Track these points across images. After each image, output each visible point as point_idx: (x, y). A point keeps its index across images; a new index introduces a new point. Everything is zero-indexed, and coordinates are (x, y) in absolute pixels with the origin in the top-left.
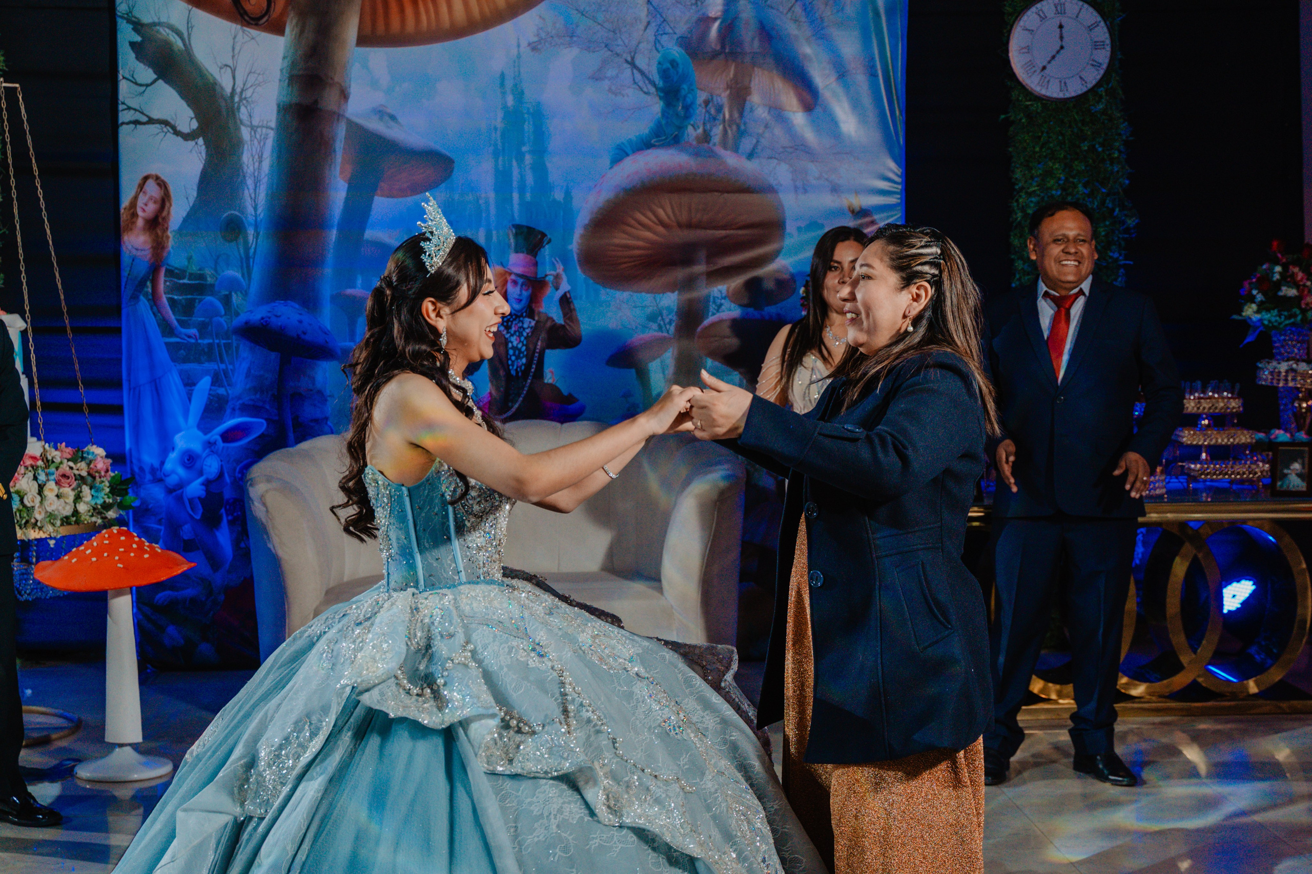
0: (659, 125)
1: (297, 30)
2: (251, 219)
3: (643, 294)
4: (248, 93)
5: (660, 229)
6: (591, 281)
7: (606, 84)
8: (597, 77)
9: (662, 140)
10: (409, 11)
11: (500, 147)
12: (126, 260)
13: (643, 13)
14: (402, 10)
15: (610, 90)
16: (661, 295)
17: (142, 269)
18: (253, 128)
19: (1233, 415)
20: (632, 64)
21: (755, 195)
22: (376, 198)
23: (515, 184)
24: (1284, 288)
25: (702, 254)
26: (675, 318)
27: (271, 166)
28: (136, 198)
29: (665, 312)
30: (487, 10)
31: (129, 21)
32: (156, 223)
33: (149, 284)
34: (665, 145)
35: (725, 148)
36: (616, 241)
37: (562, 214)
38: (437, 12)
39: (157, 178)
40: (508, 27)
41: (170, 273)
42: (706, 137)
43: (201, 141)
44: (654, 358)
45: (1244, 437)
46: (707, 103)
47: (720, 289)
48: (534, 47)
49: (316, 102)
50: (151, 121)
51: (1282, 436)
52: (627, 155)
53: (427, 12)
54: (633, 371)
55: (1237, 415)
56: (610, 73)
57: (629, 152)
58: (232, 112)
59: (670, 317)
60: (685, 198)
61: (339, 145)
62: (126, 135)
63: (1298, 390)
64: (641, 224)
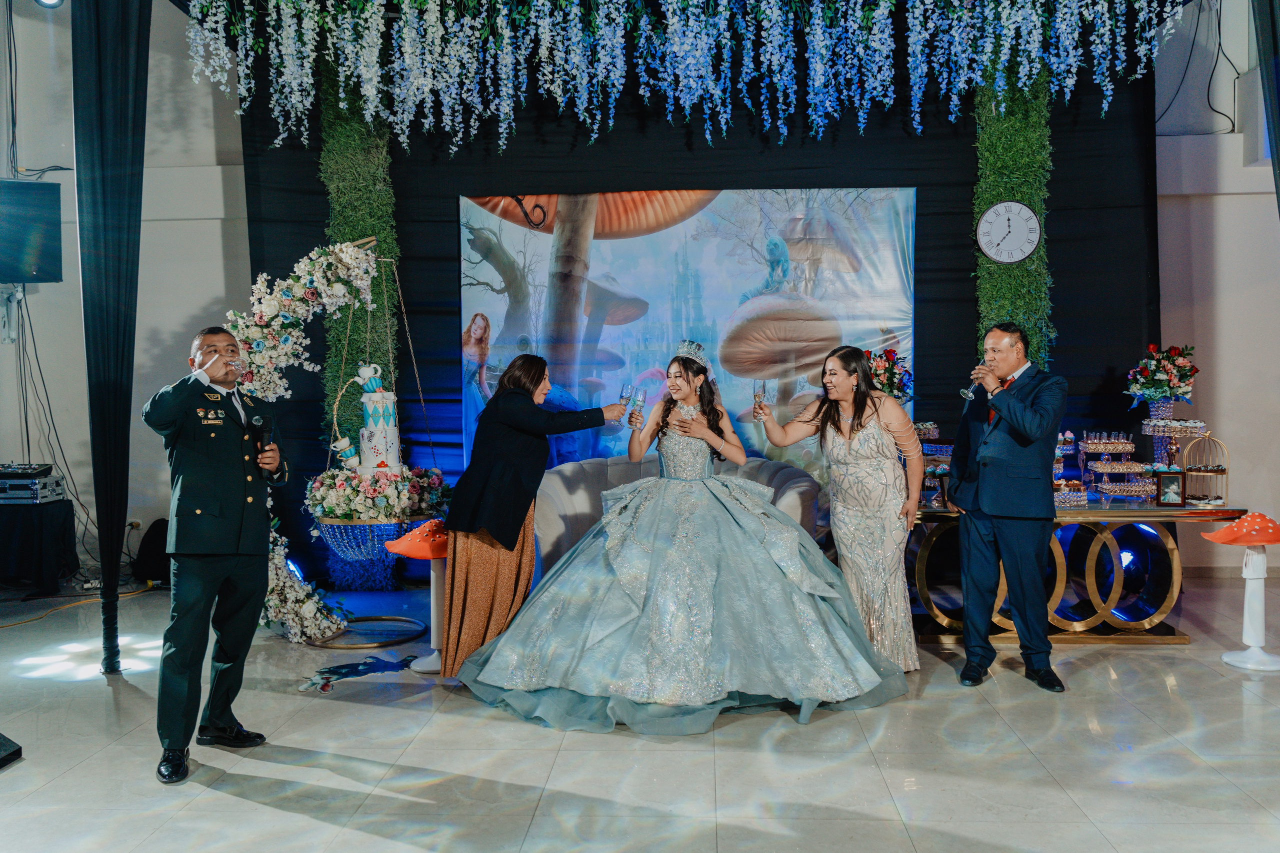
0: (767, 281)
1: (560, 231)
2: (534, 338)
3: (758, 379)
4: (533, 267)
5: (768, 342)
6: (728, 373)
7: (737, 257)
8: (731, 254)
9: (769, 291)
10: (623, 218)
11: (675, 295)
12: (465, 362)
13: (757, 216)
14: (619, 218)
15: (739, 262)
16: (770, 380)
17: (473, 368)
18: (535, 287)
19: (1127, 454)
20: (752, 246)
21: (824, 322)
22: (604, 327)
23: (683, 317)
24: (1158, 375)
25: (793, 356)
26: (777, 394)
27: (545, 308)
28: (470, 326)
29: (771, 390)
30: (668, 217)
31: (467, 228)
32: (481, 341)
33: (477, 375)
34: (772, 293)
35: (806, 294)
36: (742, 349)
37: (710, 334)
38: (639, 220)
39: (482, 315)
40: (680, 226)
41: (489, 368)
42: (795, 288)
43: (506, 294)
45: (1137, 468)
46: (795, 268)
47: (803, 376)
48: (694, 238)
49: (570, 271)
50: (479, 283)
51: (1161, 467)
52: (749, 299)
53: (633, 219)
55: (1131, 454)
56: (739, 252)
57: (750, 297)
58: (524, 277)
59: (774, 393)
60: (783, 324)
61: (583, 296)
62: (464, 290)
63: (1171, 438)
64: (757, 339)
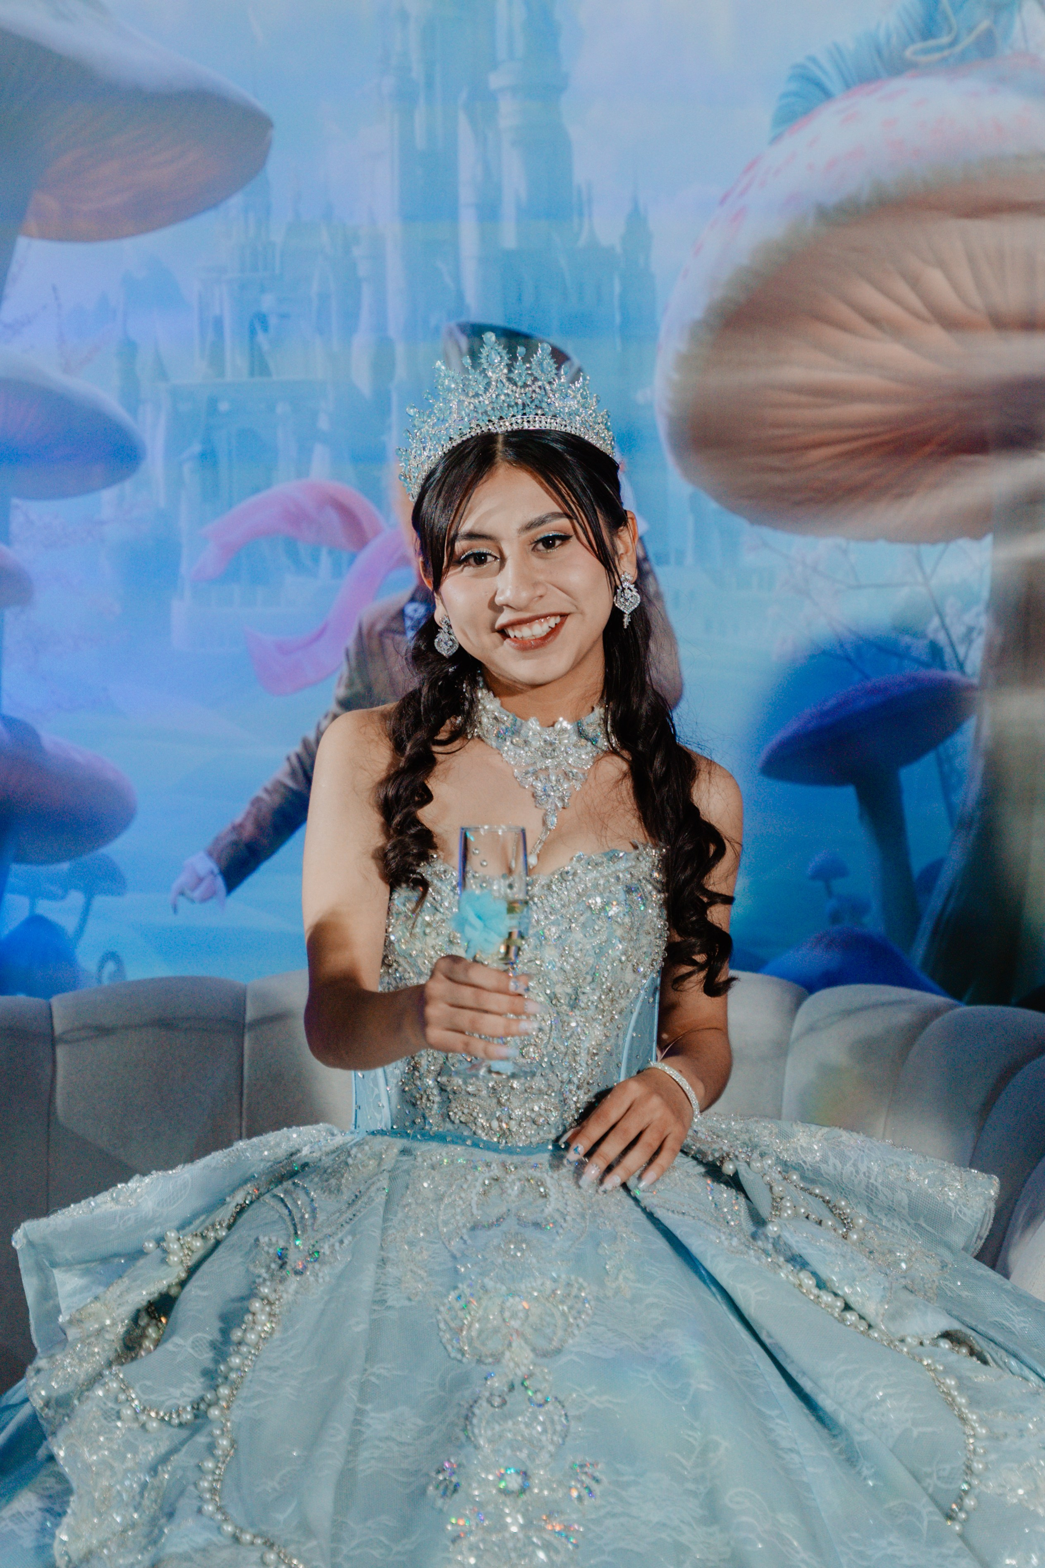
3: (882, 544)
5: (936, 335)
6: (713, 505)
9: (940, 48)
16: (940, 547)
22: (22, 242)
23: (466, 195)
26: (984, 621)
29: (951, 607)
34: (950, 63)
36: (793, 373)
37: (617, 289)
44: (914, 754)
52: (827, 95)
54: (849, 793)
57: (834, 84)
59: (969, 618)
64: (874, 320)
